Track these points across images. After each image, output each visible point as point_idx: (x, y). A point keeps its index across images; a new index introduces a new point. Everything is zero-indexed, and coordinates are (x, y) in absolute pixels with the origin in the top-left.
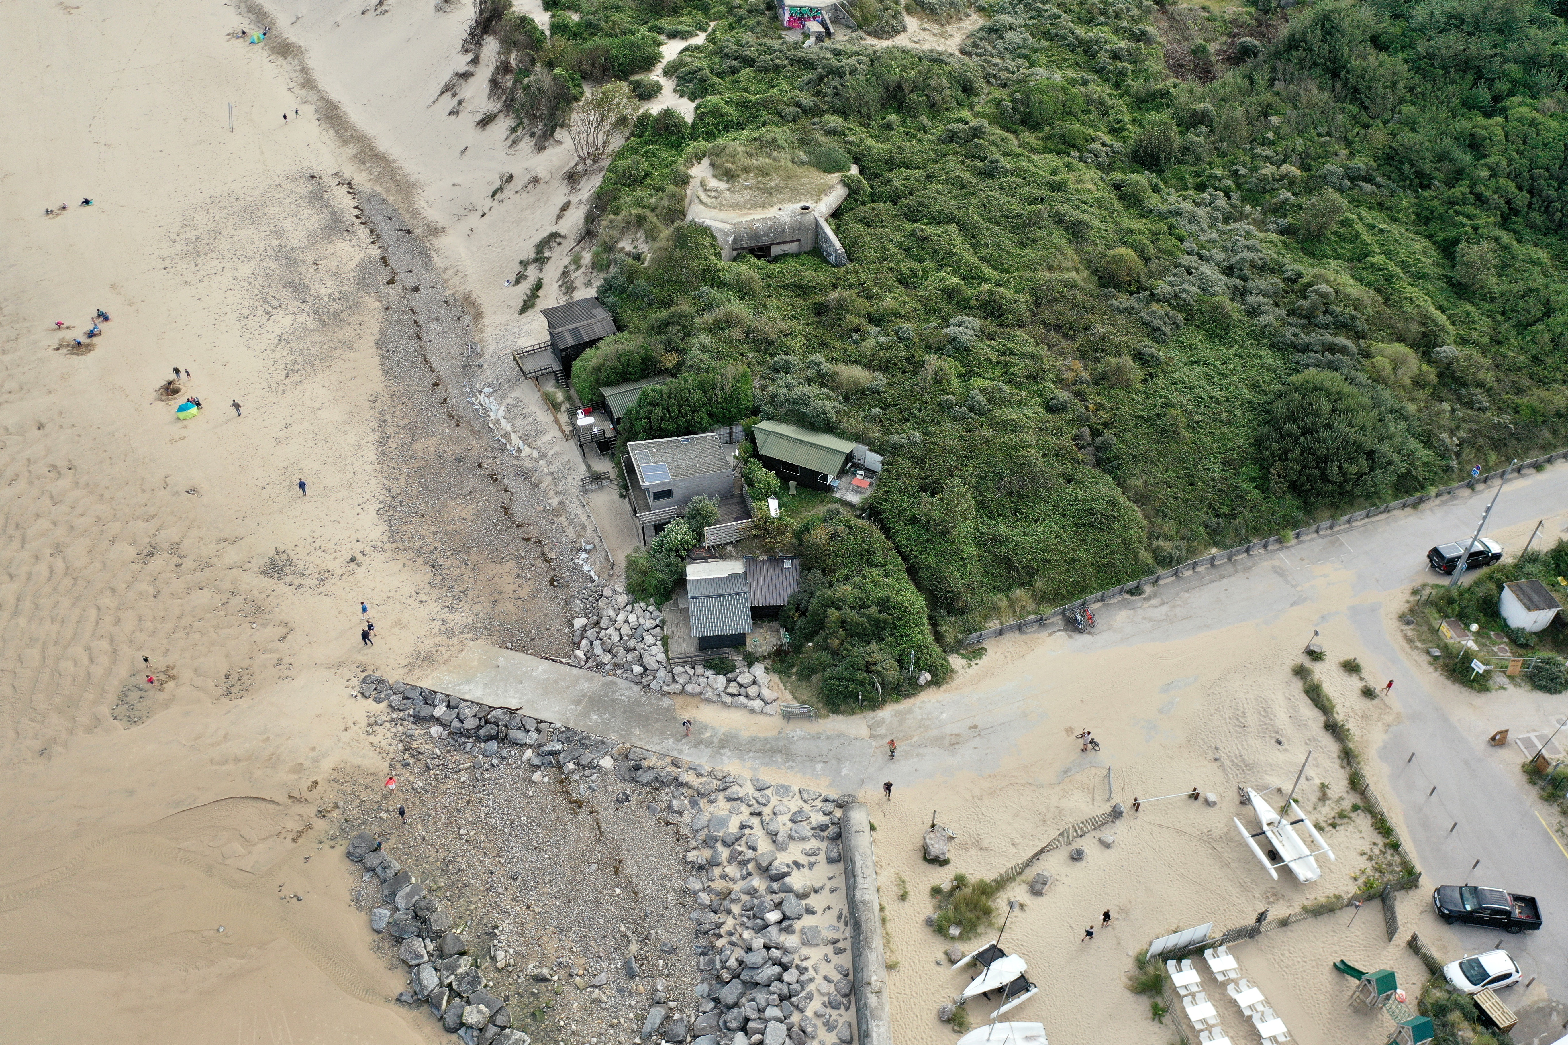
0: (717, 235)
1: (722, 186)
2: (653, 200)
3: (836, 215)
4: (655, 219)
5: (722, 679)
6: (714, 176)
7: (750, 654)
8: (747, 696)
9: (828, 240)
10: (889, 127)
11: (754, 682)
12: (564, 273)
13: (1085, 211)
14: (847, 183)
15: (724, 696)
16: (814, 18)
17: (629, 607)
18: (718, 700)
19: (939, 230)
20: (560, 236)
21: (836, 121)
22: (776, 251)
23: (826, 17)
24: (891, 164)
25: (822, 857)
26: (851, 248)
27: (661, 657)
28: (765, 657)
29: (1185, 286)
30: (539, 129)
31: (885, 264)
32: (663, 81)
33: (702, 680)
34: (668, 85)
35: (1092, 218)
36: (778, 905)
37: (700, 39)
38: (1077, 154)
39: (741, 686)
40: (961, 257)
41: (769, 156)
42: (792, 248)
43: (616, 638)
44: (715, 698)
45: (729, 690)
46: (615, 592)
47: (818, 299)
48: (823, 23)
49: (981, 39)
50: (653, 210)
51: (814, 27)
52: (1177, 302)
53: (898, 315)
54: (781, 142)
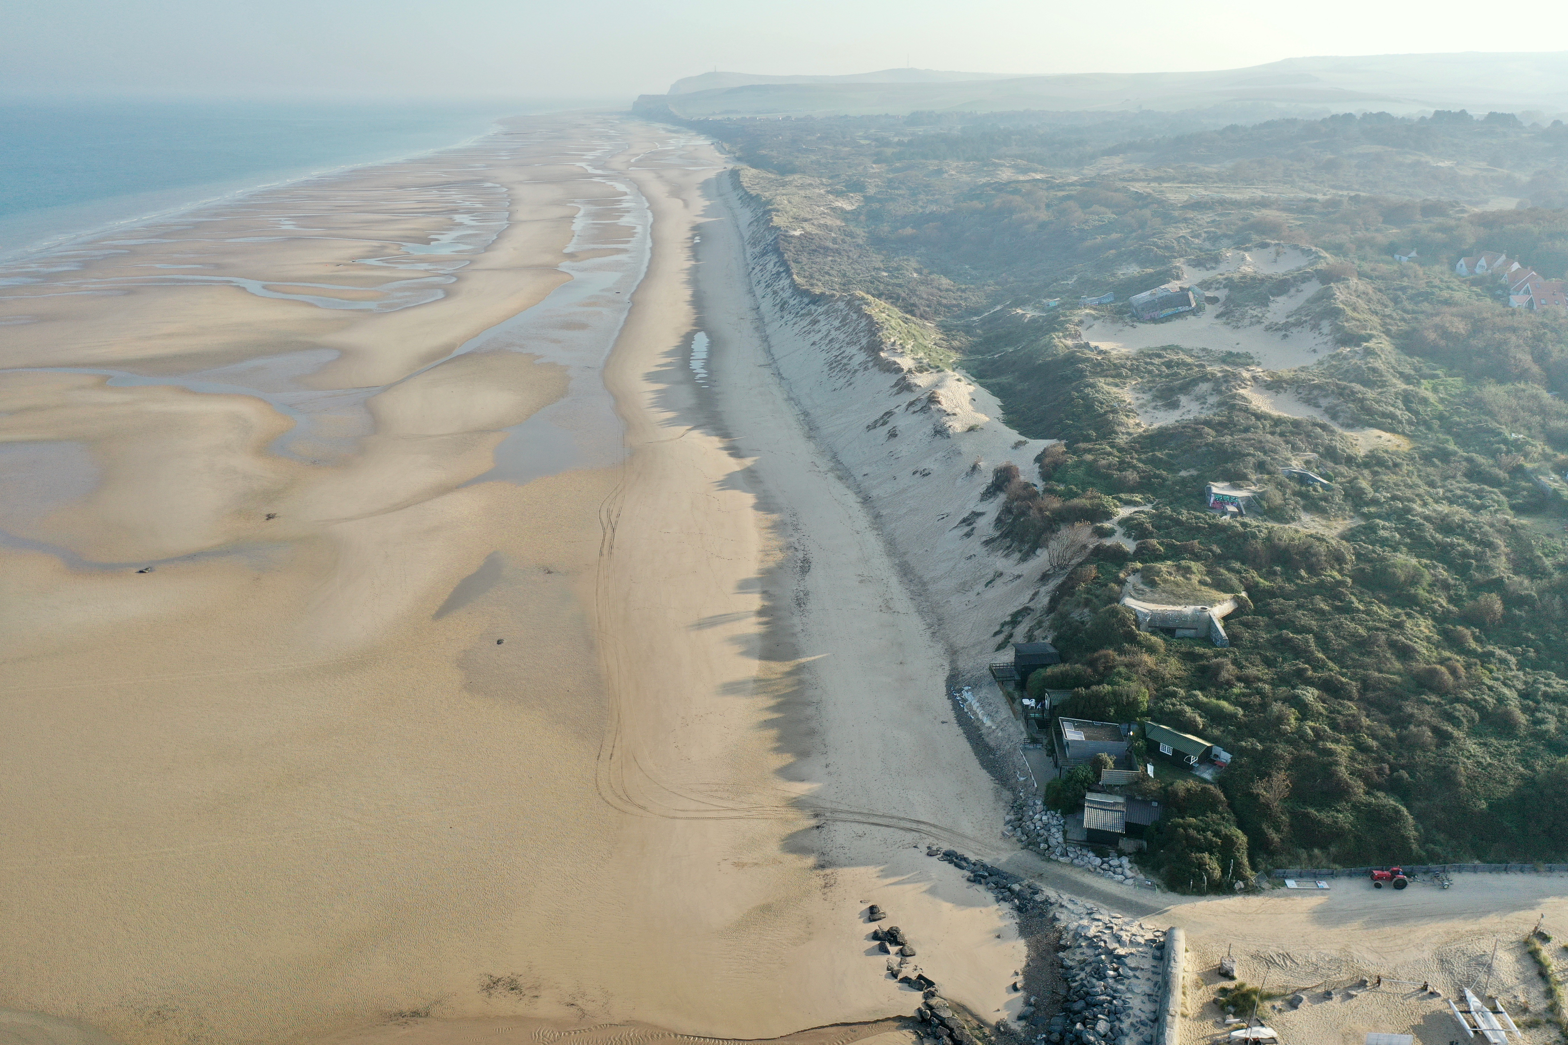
0: (1139, 615)
1: (1147, 590)
2: (1098, 592)
3: (1226, 619)
4: (1098, 603)
5: (1098, 861)
6: (1143, 583)
7: (1121, 850)
8: (1114, 873)
9: (1217, 630)
10: (1275, 573)
11: (1120, 866)
12: (1029, 630)
13: (1415, 642)
14: (1237, 599)
15: (1098, 870)
16: (1232, 503)
17: (1043, 813)
18: (1094, 871)
19: (1299, 637)
20: (1030, 609)
21: (1237, 565)
22: (1179, 633)
23: (1241, 504)
24: (1272, 594)
25: (1149, 956)
26: (1234, 639)
27: (1061, 840)
28: (1130, 854)
29: (1486, 697)
30: (1026, 547)
31: (1256, 651)
32: (1117, 528)
33: (1086, 859)
34: (1120, 531)
35: (1422, 648)
36: (1116, 970)
37: (1148, 508)
38: (1418, 608)
39: (1111, 866)
40: (1312, 653)
41: (1183, 576)
42: (1192, 633)
43: (1032, 827)
44: (1092, 870)
45: (1103, 867)
46: (1035, 804)
47: (1205, 662)
48: (1238, 507)
49: (1359, 532)
50: (1097, 597)
51: (1232, 508)
52: (1474, 704)
53: (1260, 680)
54: (1194, 569)
